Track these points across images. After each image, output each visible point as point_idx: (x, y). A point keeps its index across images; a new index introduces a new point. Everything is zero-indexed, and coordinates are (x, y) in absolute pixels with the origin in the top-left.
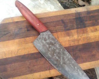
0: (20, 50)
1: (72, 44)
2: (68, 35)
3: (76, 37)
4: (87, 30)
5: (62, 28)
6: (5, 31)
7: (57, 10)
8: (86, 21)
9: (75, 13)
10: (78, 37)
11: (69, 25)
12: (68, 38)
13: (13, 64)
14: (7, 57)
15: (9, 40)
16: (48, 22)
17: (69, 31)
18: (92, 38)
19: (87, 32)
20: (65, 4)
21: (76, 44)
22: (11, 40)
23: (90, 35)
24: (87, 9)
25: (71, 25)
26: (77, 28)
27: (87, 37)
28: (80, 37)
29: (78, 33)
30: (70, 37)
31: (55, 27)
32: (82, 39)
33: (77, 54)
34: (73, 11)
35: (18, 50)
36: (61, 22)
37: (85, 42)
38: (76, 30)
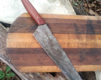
0: (34, 43)
1: (81, 46)
2: (78, 38)
3: (84, 41)
4: (96, 37)
5: (73, 31)
6: (22, 24)
7: (70, 15)
8: (96, 29)
9: (87, 20)
10: (87, 41)
11: (80, 29)
12: (78, 41)
13: (26, 55)
14: (21, 47)
15: (25, 32)
16: (63, 23)
17: (79, 35)
18: (98, 44)
19: (95, 38)
20: (78, 10)
21: (84, 47)
22: (27, 33)
23: (97, 42)
24: (98, 18)
25: (82, 29)
26: (87, 34)
27: (95, 43)
28: (88, 42)
29: (87, 38)
30: (80, 40)
31: (67, 29)
32: (90, 44)
33: (84, 56)
34: (86, 17)
35: (32, 43)
36: (73, 25)
37: (92, 47)
38: (85, 35)
